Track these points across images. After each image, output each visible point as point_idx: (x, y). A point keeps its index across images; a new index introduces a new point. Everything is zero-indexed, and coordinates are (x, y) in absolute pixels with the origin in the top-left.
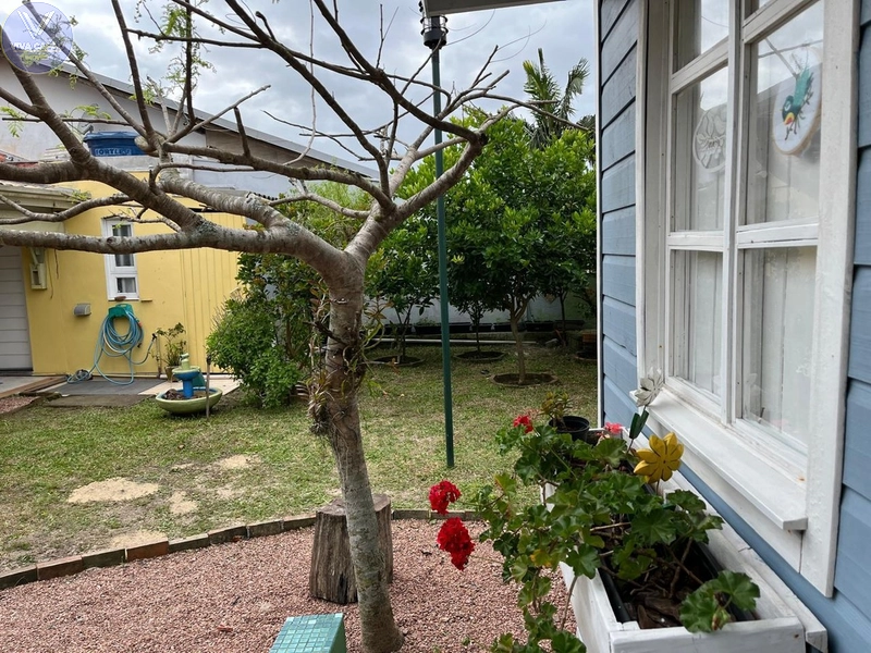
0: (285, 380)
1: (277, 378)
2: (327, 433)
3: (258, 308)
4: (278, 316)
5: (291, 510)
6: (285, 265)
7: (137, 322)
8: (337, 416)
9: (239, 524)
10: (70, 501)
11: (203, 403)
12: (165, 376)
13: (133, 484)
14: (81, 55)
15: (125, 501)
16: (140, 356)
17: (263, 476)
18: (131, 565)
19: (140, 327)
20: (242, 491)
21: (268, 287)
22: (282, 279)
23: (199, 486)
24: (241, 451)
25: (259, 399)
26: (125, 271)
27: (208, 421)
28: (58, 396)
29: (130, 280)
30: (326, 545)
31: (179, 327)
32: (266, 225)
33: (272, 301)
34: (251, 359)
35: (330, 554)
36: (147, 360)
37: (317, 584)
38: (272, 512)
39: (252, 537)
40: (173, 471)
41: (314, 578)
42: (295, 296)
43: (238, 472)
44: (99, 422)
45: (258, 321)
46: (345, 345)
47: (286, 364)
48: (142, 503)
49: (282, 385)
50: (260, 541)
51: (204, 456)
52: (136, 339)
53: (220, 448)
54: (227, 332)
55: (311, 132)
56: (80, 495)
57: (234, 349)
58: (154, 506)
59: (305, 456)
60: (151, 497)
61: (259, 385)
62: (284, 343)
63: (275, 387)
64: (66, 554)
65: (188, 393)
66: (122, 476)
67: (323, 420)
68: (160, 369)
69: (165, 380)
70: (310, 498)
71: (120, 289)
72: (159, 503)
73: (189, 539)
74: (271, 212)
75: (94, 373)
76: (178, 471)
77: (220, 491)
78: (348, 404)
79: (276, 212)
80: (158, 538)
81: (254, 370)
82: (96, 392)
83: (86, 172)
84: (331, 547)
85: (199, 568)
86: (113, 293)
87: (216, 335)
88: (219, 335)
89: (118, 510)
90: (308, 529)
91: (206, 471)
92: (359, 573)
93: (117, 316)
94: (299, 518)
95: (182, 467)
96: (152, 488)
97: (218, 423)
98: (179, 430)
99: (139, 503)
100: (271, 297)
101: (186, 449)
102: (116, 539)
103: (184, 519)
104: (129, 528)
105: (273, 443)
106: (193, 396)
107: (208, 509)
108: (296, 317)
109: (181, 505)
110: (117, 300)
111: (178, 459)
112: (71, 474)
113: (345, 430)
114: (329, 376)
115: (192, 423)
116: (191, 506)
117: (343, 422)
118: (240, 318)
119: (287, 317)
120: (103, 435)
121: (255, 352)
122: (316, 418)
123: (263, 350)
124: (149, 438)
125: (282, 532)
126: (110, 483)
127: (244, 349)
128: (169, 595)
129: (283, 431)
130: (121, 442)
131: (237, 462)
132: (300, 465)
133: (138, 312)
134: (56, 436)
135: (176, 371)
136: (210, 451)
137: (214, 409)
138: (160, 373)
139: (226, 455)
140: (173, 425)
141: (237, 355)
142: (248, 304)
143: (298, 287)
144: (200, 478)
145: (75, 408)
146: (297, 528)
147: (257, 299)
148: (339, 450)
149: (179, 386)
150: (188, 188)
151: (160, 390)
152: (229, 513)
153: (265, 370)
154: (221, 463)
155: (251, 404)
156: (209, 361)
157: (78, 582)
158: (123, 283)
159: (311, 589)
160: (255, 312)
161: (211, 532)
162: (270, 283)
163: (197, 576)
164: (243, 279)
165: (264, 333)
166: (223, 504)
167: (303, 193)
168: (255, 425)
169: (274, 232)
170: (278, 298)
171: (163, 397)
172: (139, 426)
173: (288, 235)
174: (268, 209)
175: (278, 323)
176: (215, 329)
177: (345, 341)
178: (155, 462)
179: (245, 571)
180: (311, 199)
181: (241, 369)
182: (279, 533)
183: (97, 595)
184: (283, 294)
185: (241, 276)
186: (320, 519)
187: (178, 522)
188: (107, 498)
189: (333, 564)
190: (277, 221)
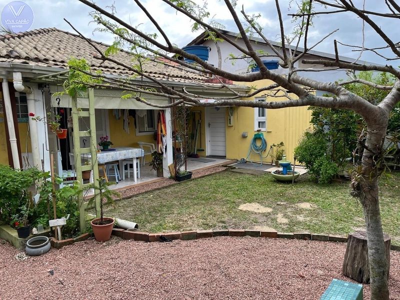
0: (330, 171)
1: (326, 170)
2: (359, 196)
3: (319, 136)
4: (329, 140)
5: (332, 232)
6: (335, 116)
7: (265, 140)
8: (366, 189)
9: (306, 233)
10: (239, 208)
11: (291, 178)
12: (275, 164)
13: (262, 207)
14: (261, 29)
15: (259, 213)
16: (265, 155)
17: (318, 214)
18: (262, 239)
19: (266, 142)
20: (308, 219)
21: (325, 126)
22: (332, 123)
23: (289, 213)
24: (308, 201)
25: (317, 179)
26: (262, 119)
27: (293, 186)
28: (235, 168)
29: (263, 123)
30: (353, 251)
31: (282, 144)
32: (338, 94)
33: (327, 133)
34: (314, 160)
35: (355, 257)
36: (268, 156)
37: (347, 269)
38: (323, 231)
39: (313, 240)
40: (278, 204)
41: (345, 266)
42: (338, 131)
43: (306, 210)
44: (249, 180)
45: (319, 143)
46: (374, 154)
47: (331, 164)
48: (266, 215)
49: (329, 173)
50: (317, 242)
51: (291, 200)
52: (264, 148)
53: (298, 198)
54: (304, 147)
55: (361, 49)
56: (243, 207)
57: (307, 155)
58: (270, 218)
59: (340, 209)
60: (269, 213)
61: (317, 172)
62: (331, 154)
63: (325, 174)
64: (238, 228)
65: (284, 173)
66: (258, 203)
67: (358, 190)
68: (272, 161)
69: (274, 166)
70: (342, 229)
71: (259, 126)
72: (273, 217)
73: (285, 234)
74: (340, 88)
75: (247, 160)
76: (280, 205)
77: (298, 216)
78: (373, 184)
79: (343, 89)
80: (272, 230)
81: (315, 165)
82: (248, 168)
83: (265, 76)
84: (355, 253)
85: (289, 247)
86: (256, 128)
87: (299, 148)
88: (300, 148)
89: (257, 216)
90: (342, 243)
91: (292, 207)
92: (372, 268)
93: (258, 137)
94: (337, 236)
95: (282, 203)
96: (269, 210)
97: (297, 187)
98: (280, 188)
99: (264, 215)
100: (326, 132)
101: (283, 196)
102: (256, 227)
103: (282, 225)
104: (260, 224)
105: (323, 200)
106: (286, 174)
107: (293, 224)
108: (338, 141)
109: (281, 219)
110: (258, 131)
111: (280, 200)
112: (239, 198)
113: (370, 196)
114: (363, 169)
115: (286, 186)
116: (285, 221)
117: (369, 191)
118: (310, 141)
119: (334, 141)
120: (250, 185)
121: (316, 157)
122: (354, 188)
123: (320, 156)
124: (268, 189)
125: (328, 241)
126: (253, 204)
127: (311, 155)
128: (277, 255)
129: (328, 195)
130: (258, 189)
131: (306, 206)
132: (337, 213)
133: (265, 136)
134: (234, 183)
135: (280, 162)
136: (294, 199)
137: (295, 181)
138: (273, 163)
139: (300, 201)
140: (278, 185)
141: (308, 157)
142: (315, 134)
143: (341, 127)
144: (289, 210)
145: (241, 173)
146: (336, 241)
147: (319, 132)
148: (366, 206)
149: (281, 169)
150: (301, 80)
151: (273, 170)
152: (302, 227)
153: (321, 165)
154: (299, 204)
155: (313, 181)
156: (295, 159)
157: (243, 240)
158: (261, 124)
159: (343, 271)
160: (318, 138)
161: (295, 233)
162: (326, 124)
163: (289, 250)
164: (313, 122)
165: (321, 148)
166: (299, 223)
167: (354, 79)
168: (315, 191)
169: (341, 98)
170: (330, 132)
171: (274, 173)
172: (264, 184)
173: (349, 99)
174: (339, 87)
175: (329, 144)
176: (298, 145)
177: (374, 152)
178: (271, 199)
179: (310, 254)
180: (358, 82)
181: (309, 164)
182: (326, 241)
183: (250, 247)
184: (333, 130)
185: (312, 121)
186: (351, 238)
187: (280, 226)
188: (252, 210)
189: (356, 262)
190: (343, 93)
